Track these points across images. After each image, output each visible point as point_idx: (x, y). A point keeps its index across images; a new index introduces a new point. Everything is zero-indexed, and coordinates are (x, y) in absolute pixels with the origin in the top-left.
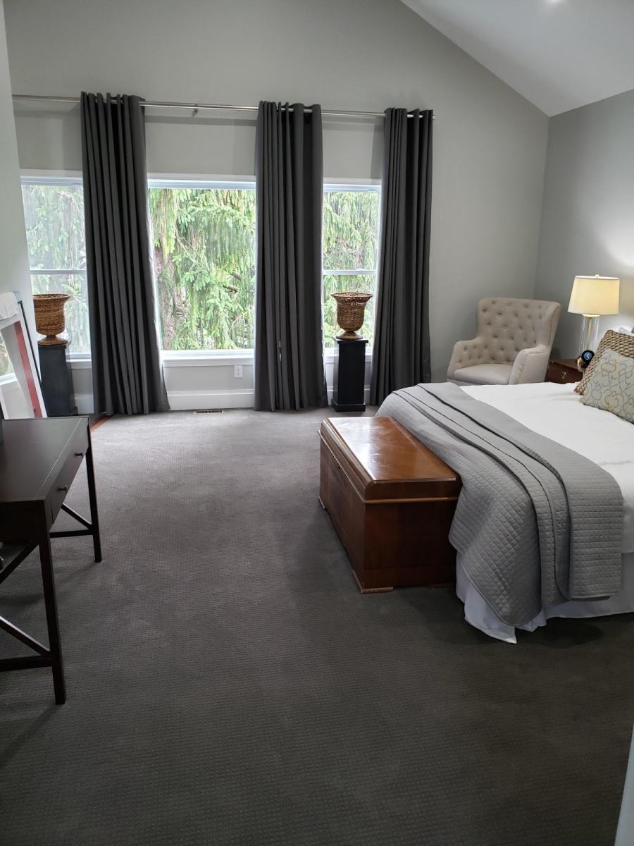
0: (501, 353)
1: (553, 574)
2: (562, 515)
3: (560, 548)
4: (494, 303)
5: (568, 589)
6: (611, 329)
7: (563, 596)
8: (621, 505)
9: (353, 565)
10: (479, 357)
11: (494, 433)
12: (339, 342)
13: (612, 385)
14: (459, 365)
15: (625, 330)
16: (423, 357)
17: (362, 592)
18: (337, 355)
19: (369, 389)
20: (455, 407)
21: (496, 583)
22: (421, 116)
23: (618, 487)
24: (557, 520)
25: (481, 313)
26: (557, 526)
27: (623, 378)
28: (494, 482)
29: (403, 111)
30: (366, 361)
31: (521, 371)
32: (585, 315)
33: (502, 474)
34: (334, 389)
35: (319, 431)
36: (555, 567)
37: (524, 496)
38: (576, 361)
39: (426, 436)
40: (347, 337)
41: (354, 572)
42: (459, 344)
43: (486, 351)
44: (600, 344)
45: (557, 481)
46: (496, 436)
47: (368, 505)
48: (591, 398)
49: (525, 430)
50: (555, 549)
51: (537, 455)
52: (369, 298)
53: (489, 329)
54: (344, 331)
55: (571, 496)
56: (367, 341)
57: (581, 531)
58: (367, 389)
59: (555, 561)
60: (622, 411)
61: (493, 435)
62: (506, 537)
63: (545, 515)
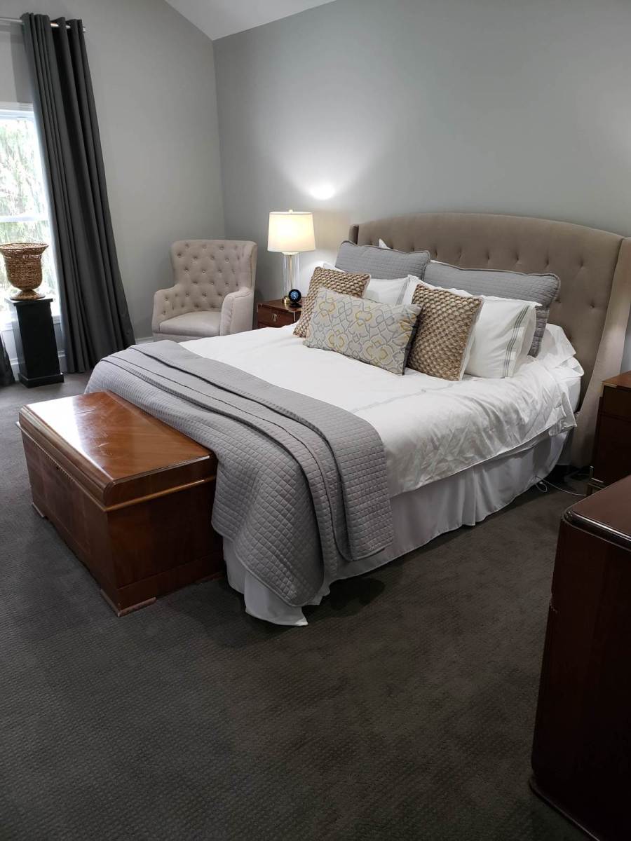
0: (204, 299)
1: (333, 540)
2: (332, 475)
3: (336, 511)
4: (187, 245)
5: (349, 552)
6: (318, 266)
7: (345, 561)
8: (382, 451)
9: (100, 583)
10: (183, 306)
11: (237, 394)
12: (15, 304)
13: (334, 324)
14: (163, 316)
15: (329, 266)
16: (120, 313)
17: (119, 615)
18: (16, 319)
19: (64, 356)
20: (184, 369)
21: (277, 566)
22: (68, 27)
23: (376, 433)
24: (329, 482)
25: (176, 258)
26: (330, 488)
27: (343, 316)
28: (256, 453)
29: (45, 18)
30: (54, 323)
31: (230, 317)
32: (285, 253)
33: (261, 443)
34: (19, 361)
35: (18, 423)
36: (333, 531)
37: (292, 463)
38: (283, 301)
39: (160, 409)
40: (25, 297)
41: (102, 590)
42: (159, 294)
43: (188, 299)
44: (311, 283)
45: (320, 440)
46: (240, 398)
47: (109, 513)
48: (314, 340)
49: (265, 386)
50: (331, 513)
51: (292, 413)
52: (45, 248)
53: (187, 275)
54: (19, 291)
55: (337, 453)
56: (51, 300)
57: (353, 488)
58: (61, 355)
59: (332, 525)
60: (349, 350)
61: (237, 397)
62: (280, 512)
63: (317, 479)
